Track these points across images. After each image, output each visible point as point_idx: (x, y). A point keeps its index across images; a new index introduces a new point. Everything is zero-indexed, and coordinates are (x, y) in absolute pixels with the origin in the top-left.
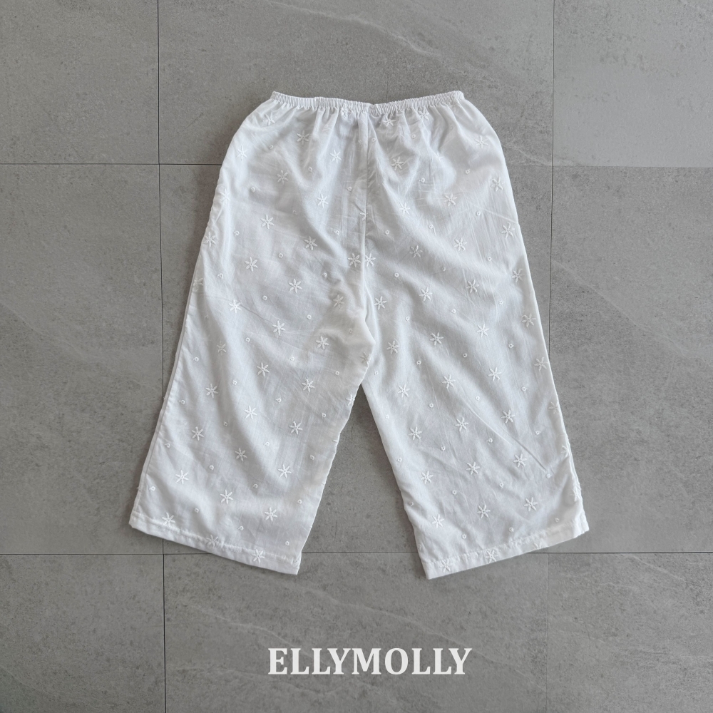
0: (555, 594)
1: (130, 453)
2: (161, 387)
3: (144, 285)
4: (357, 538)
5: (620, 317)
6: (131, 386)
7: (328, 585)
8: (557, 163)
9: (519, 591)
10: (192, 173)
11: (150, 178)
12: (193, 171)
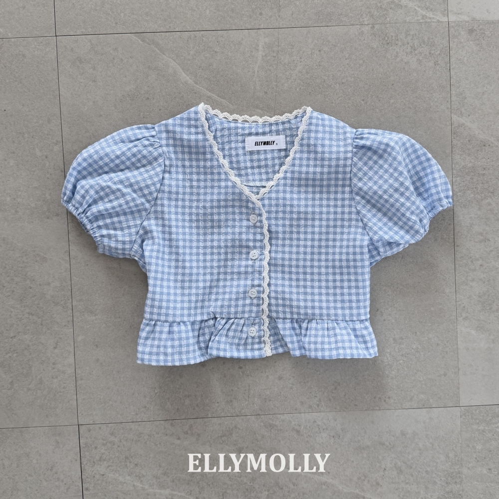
0: (468, 446)
1: (40, 326)
2: (68, 258)
3: (46, 157)
4: (270, 400)
6: (38, 259)
7: (243, 449)
8: (452, 18)
9: (433, 445)
10: (89, 44)
11: (47, 50)
12: (90, 41)
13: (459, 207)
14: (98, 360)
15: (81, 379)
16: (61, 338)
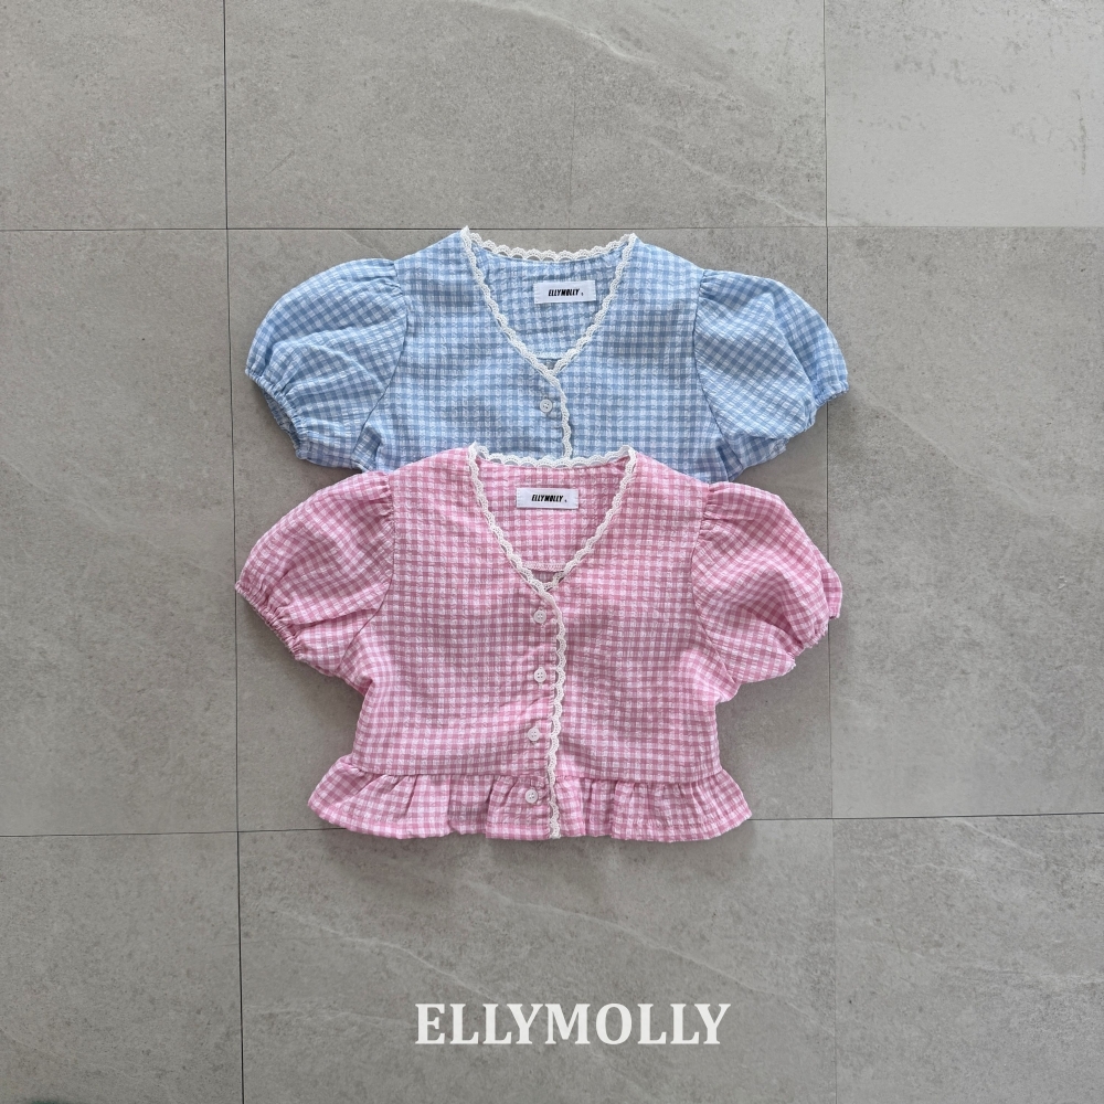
0: (845, 882)
1: (184, 675)
2: (232, 571)
3: (205, 414)
5: (933, 454)
6: (186, 570)
7: (494, 875)
8: (833, 222)
9: (790, 879)
10: (278, 242)
11: (212, 249)
12: (280, 238)
13: (836, 510)
14: (273, 730)
15: (246, 760)
16: (216, 694)
